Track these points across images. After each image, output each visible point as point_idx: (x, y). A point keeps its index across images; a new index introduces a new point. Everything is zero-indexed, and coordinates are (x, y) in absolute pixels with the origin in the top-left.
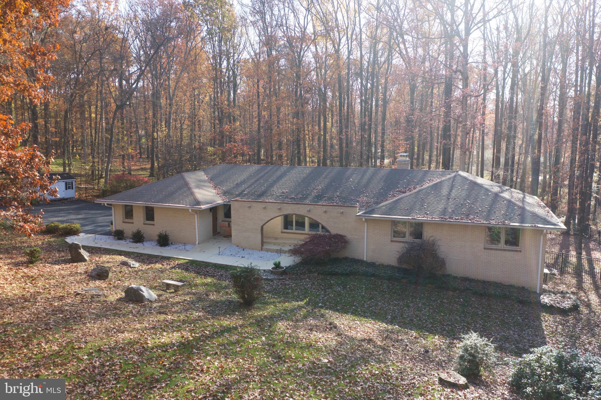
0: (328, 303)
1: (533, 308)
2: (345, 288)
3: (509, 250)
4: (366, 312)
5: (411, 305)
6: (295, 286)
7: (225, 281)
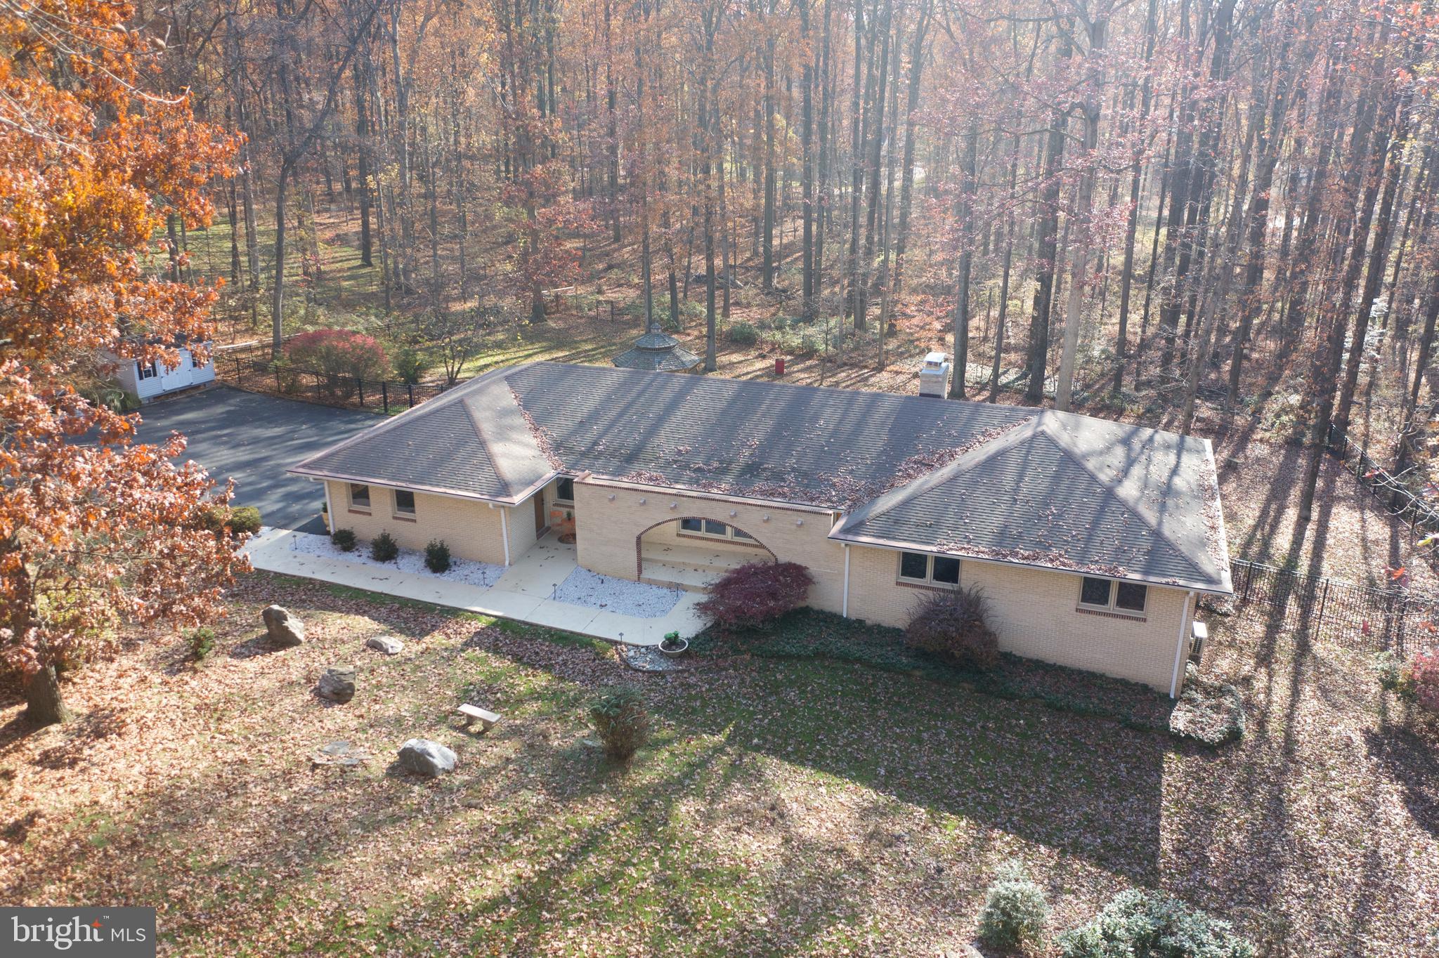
0: (769, 737)
1: (1154, 739)
2: (804, 692)
3: (1123, 617)
4: (841, 760)
5: (925, 735)
6: (707, 690)
7: (573, 681)
